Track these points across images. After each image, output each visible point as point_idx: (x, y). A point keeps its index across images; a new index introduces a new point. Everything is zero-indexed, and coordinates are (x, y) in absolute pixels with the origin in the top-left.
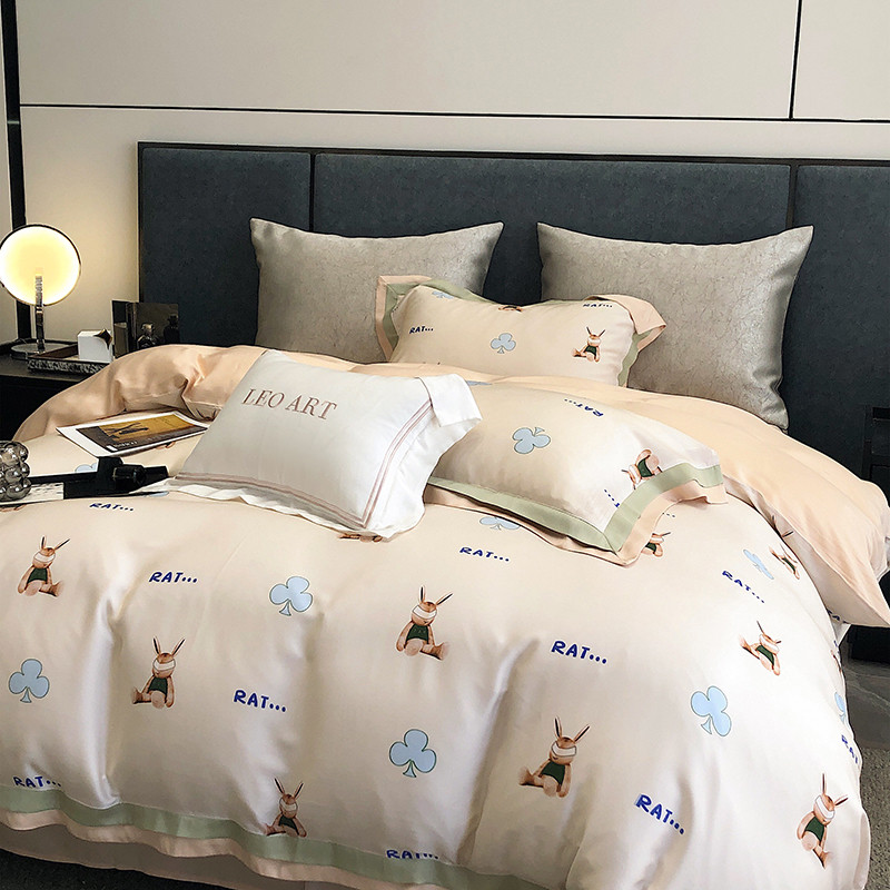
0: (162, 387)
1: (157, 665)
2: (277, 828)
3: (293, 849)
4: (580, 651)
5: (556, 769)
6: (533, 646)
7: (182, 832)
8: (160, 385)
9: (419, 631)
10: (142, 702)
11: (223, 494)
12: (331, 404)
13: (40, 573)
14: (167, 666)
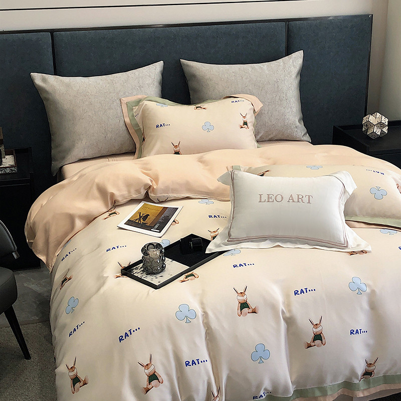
0: (138, 191)
1: (314, 330)
2: (362, 377)
10: (310, 347)
11: (263, 245)
12: (309, 196)
13: (244, 305)
14: (319, 329)
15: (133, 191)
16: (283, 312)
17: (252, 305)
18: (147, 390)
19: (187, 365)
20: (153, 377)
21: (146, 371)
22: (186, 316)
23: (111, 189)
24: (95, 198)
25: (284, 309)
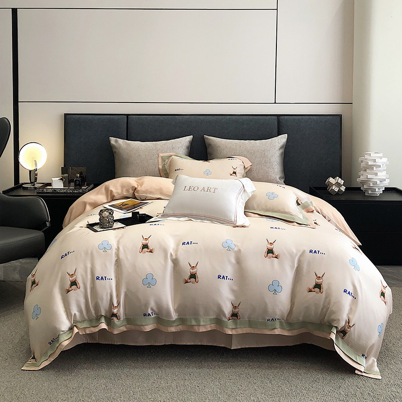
0: (128, 191)
1: (191, 270)
2: (231, 318)
3: (236, 324)
4: (317, 252)
5: (318, 286)
6: (304, 251)
7: (202, 323)
8: (126, 190)
9: (270, 251)
10: (188, 282)
12: (215, 188)
13: (145, 246)
14: (194, 270)
15: (124, 190)
16: (171, 255)
17: (151, 247)
18: (69, 291)
19: (97, 279)
20: (74, 283)
21: (71, 278)
22: (105, 248)
23: (111, 188)
24: (102, 194)
25: (172, 253)
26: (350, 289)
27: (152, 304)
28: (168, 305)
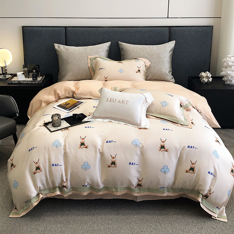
0: (69, 93)
1: (112, 159)
2: (137, 186)
3: (140, 190)
4: (193, 147)
5: (192, 169)
6: (184, 147)
7: (119, 190)
9: (163, 147)
10: (110, 167)
11: (106, 120)
12: (127, 101)
13: (82, 144)
14: (114, 160)
15: (67, 93)
16: (99, 149)
17: (86, 145)
18: (35, 173)
19: (53, 165)
20: (38, 168)
21: (36, 165)
22: (57, 145)
23: (58, 92)
24: (52, 95)
25: (100, 148)
26: (212, 171)
27: (88, 180)
28: (98, 180)
